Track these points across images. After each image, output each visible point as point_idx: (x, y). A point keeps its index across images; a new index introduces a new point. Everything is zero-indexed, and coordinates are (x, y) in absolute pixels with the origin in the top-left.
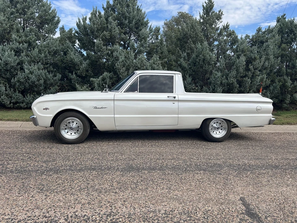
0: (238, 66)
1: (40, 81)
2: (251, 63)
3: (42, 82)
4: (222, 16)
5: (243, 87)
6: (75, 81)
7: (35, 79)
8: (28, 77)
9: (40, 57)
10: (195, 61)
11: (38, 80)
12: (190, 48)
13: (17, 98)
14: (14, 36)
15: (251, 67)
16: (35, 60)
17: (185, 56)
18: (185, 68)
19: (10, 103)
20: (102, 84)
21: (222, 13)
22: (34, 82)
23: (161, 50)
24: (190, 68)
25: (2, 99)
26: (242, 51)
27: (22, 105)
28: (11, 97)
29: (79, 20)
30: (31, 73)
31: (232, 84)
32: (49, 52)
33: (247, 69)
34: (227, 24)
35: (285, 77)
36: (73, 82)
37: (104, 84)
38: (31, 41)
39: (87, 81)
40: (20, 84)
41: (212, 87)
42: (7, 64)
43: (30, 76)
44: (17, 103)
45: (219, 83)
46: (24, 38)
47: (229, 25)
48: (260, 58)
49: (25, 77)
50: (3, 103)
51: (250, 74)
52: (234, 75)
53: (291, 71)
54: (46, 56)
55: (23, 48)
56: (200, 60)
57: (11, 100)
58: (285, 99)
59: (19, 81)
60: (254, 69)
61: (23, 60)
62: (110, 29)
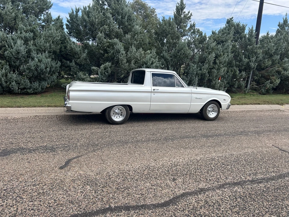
0: (210, 61)
1: (48, 68)
2: (218, 58)
3: (48, 69)
4: (191, 17)
5: (211, 76)
6: (73, 68)
7: (44, 68)
8: (37, 65)
9: (45, 47)
10: (176, 54)
11: (46, 68)
12: (169, 42)
13: (25, 84)
14: (21, 25)
15: (218, 61)
16: (40, 49)
17: (166, 50)
18: (168, 59)
19: (19, 89)
20: (104, 73)
21: (191, 14)
22: (42, 70)
23: (143, 42)
24: (171, 60)
25: (12, 86)
26: (212, 49)
27: (29, 91)
28: (19, 84)
29: (72, 10)
30: (40, 61)
31: (205, 74)
32: (53, 42)
33: (215, 63)
34: (193, 23)
35: (235, 68)
36: (72, 69)
37: (106, 73)
38: (34, 30)
39: (83, 68)
40: (29, 71)
41: (190, 76)
42: (18, 53)
43: (39, 64)
44: (24, 88)
45: (195, 73)
46: (29, 28)
47: (195, 24)
48: (224, 54)
49: (35, 65)
50: (13, 89)
51: (217, 66)
52: (206, 67)
53: (239, 63)
54: (50, 45)
55: (30, 37)
56: (181, 54)
57: (19, 86)
58: (235, 85)
59: (28, 69)
60: (219, 63)
61: (31, 49)
62: (109, 24)
